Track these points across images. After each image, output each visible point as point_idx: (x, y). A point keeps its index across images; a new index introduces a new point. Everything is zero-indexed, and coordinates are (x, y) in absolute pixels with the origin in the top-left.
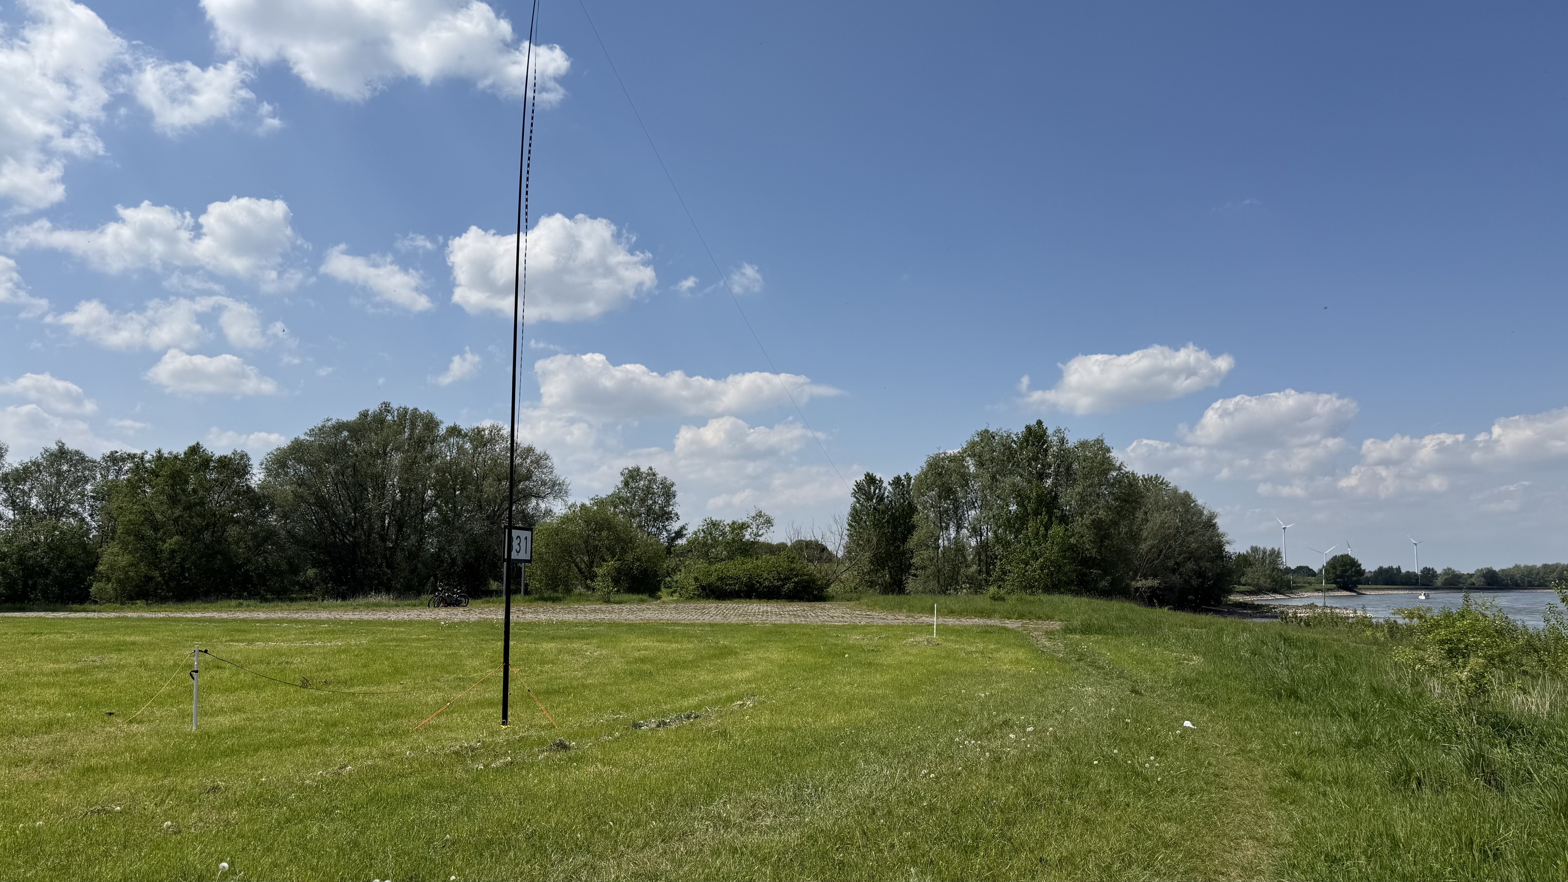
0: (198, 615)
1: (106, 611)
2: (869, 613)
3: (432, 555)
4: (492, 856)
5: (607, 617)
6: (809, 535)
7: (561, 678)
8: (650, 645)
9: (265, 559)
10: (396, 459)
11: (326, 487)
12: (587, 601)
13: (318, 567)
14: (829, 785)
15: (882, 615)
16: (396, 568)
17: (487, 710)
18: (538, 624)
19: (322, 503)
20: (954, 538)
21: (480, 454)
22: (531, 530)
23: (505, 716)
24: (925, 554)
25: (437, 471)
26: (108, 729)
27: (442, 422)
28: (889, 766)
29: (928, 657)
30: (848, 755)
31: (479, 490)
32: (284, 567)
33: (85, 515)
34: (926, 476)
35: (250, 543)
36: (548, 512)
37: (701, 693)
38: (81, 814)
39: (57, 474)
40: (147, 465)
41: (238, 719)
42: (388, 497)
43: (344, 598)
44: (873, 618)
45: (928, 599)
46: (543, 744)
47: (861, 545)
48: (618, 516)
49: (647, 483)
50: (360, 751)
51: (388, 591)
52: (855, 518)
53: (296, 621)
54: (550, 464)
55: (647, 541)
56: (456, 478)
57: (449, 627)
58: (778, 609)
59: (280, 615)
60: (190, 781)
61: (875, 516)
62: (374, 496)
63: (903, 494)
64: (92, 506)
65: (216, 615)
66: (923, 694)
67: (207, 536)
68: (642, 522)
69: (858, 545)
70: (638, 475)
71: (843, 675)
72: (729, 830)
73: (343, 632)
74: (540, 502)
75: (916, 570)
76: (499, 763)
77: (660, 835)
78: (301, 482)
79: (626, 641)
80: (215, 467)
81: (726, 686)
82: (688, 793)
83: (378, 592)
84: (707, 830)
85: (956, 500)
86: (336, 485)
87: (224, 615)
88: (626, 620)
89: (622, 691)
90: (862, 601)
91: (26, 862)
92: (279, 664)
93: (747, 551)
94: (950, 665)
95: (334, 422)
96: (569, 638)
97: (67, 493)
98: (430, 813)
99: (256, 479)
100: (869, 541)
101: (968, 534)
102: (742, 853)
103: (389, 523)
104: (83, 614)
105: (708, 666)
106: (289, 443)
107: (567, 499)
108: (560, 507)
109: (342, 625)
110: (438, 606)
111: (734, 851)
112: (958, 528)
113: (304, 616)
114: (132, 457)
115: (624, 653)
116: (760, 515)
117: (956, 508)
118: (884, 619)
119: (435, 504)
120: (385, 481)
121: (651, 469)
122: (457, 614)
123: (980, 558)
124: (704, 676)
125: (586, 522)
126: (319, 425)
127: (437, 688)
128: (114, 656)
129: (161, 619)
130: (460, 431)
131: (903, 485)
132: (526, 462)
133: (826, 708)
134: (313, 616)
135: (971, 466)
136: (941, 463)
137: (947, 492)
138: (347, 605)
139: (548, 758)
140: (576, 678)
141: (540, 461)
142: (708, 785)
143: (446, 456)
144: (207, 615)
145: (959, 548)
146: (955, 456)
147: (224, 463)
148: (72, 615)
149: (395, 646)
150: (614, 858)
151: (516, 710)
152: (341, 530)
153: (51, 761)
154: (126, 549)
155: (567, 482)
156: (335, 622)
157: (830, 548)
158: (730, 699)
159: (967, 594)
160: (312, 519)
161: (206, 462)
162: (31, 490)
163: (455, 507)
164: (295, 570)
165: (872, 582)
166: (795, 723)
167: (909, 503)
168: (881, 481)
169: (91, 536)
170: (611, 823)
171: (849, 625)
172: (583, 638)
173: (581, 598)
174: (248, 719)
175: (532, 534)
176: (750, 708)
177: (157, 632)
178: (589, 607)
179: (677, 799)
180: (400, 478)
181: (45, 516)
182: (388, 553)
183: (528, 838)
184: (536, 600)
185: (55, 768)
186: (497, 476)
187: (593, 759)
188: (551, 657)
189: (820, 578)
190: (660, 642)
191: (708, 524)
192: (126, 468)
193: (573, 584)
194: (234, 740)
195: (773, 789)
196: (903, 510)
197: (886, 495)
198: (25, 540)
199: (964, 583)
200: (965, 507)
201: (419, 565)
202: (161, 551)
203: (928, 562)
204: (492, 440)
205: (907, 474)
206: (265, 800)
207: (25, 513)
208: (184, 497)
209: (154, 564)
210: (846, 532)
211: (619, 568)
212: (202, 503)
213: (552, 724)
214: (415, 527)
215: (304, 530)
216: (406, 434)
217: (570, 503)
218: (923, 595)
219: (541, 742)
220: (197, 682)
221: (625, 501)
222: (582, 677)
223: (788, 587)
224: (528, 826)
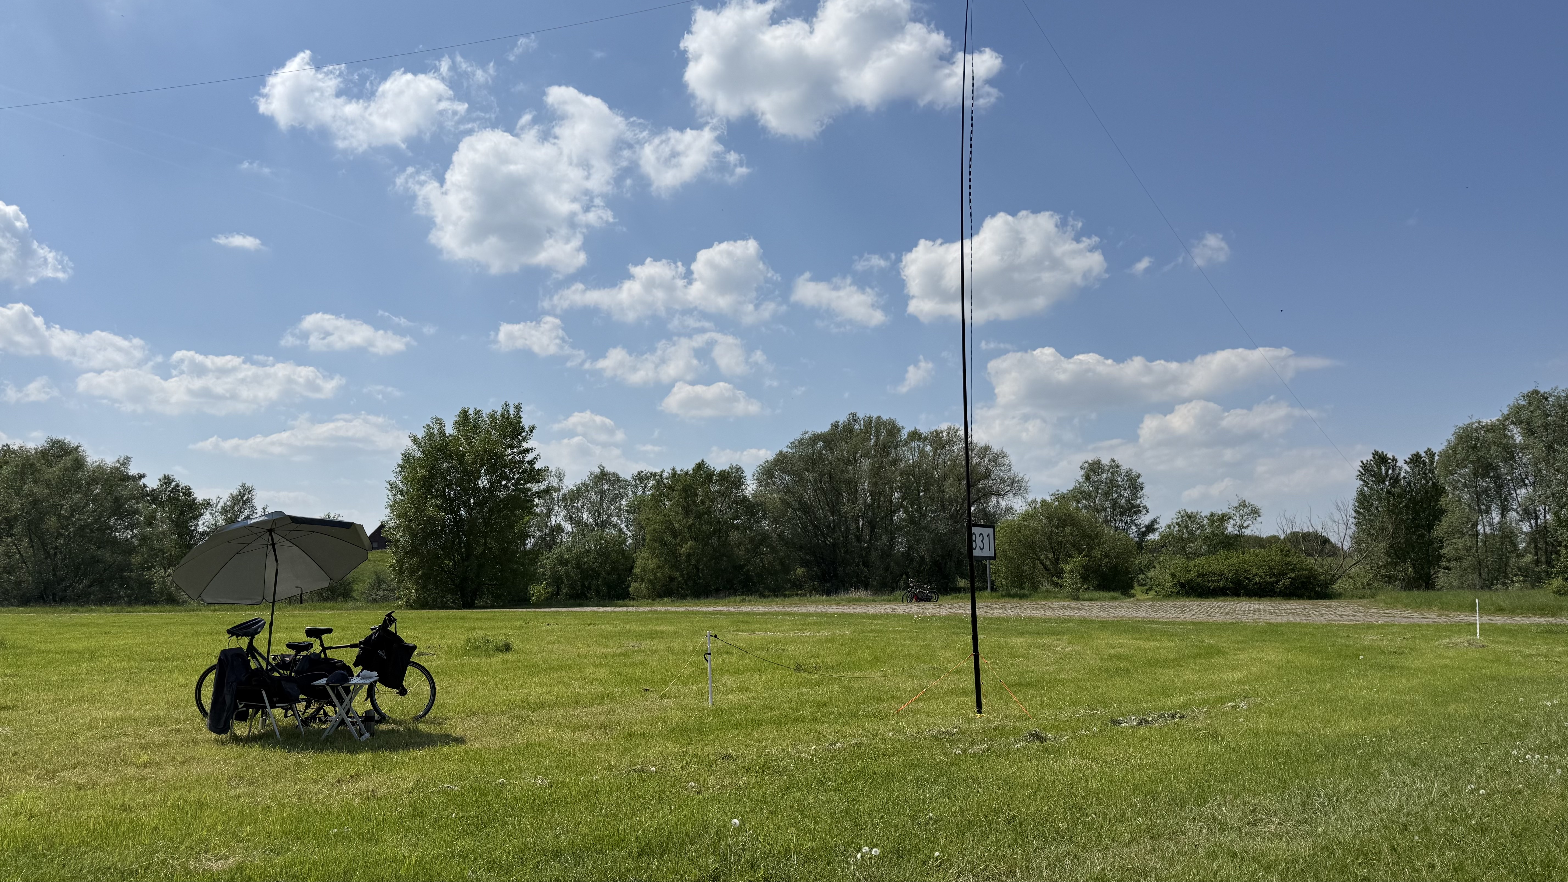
0: (711, 609)
1: (641, 606)
2: (1387, 611)
3: (903, 553)
4: (974, 836)
5: (1077, 614)
6: (1305, 525)
7: (1033, 672)
8: (1126, 643)
9: (762, 561)
10: (865, 464)
11: (807, 494)
12: (1054, 598)
13: (805, 567)
14: (1346, 795)
15: (1405, 614)
16: (872, 566)
17: (962, 699)
18: (1007, 620)
19: (805, 508)
20: (1499, 523)
21: (939, 455)
22: (993, 527)
23: (979, 705)
24: (1460, 543)
25: (901, 474)
26: (645, 703)
27: (903, 428)
28: (1424, 778)
29: (1471, 660)
30: (1369, 765)
31: (941, 491)
32: (778, 567)
33: (623, 526)
34: (1455, 451)
35: (749, 546)
36: (1009, 510)
37: (1187, 693)
38: (626, 772)
39: (600, 493)
40: (666, 481)
41: (744, 697)
42: (861, 501)
43: (829, 594)
44: (1395, 617)
45: (1468, 595)
46: (1019, 734)
47: (1373, 534)
48: (1081, 511)
49: (1110, 475)
50: (849, 730)
51: (866, 587)
52: (1363, 504)
53: (789, 614)
54: (1008, 462)
55: (1114, 536)
56: (920, 480)
57: (922, 620)
58: (1273, 607)
59: (776, 609)
60: (708, 749)
61: (1389, 501)
62: (848, 500)
63: (1424, 473)
64: (627, 518)
65: (725, 609)
66: (1465, 701)
67: (714, 540)
68: (1107, 516)
69: (1369, 535)
70: (1099, 467)
71: (1358, 679)
72: (1226, 833)
73: (829, 623)
74: (1000, 500)
75: (1449, 562)
76: (976, 749)
77: (1148, 832)
78: (787, 491)
79: (1098, 638)
80: (717, 480)
81: (1214, 687)
82: (1176, 793)
83: (857, 588)
84: (1201, 831)
85: (1498, 477)
86: (816, 491)
87: (731, 609)
88: (1097, 617)
89: (1098, 688)
90: (1378, 598)
91: (586, 808)
92: (777, 651)
93: (1231, 544)
94: (1502, 670)
95: (810, 434)
96: (1039, 634)
97: (608, 508)
98: (912, 791)
99: (750, 489)
100: (1382, 529)
101: (1518, 517)
102: (1243, 858)
103: (862, 525)
104: (625, 609)
105: (1192, 665)
106: (775, 456)
107: (1027, 496)
108: (1020, 504)
109: (828, 617)
110: (911, 601)
111: (1234, 855)
112: (1503, 511)
113: (796, 609)
114: (654, 475)
115: (1098, 649)
116: (1243, 505)
117: (1499, 487)
118: (1408, 618)
119: (902, 506)
120: (857, 486)
121: (1114, 461)
122: (929, 609)
123: (1536, 547)
124: (1188, 675)
125: (1048, 518)
126: (799, 438)
127: (914, 676)
128: (648, 643)
129: (683, 612)
130: (920, 435)
131: (1424, 463)
132: (984, 461)
133: (1338, 713)
134: (803, 609)
135: (1517, 436)
136: (1475, 434)
137: (1485, 468)
138: (831, 601)
139: (1024, 748)
140: (1047, 672)
141: (997, 459)
142: (1199, 787)
143: (909, 460)
144: (717, 609)
145: (1507, 536)
146: (1493, 425)
147: (724, 476)
148: (617, 609)
149: (875, 637)
150: (1098, 850)
151: (989, 700)
152: (823, 533)
153: (603, 727)
154: (654, 554)
155: (1026, 478)
156: (821, 615)
157: (1333, 539)
158: (1221, 700)
159: (1521, 589)
160: (797, 524)
161: (710, 475)
162: (582, 507)
163: (920, 508)
164: (786, 569)
165: (1390, 577)
166: (1299, 728)
167: (1434, 484)
168: (1394, 460)
169: (627, 544)
170: (1094, 816)
171: (1361, 624)
172: (1053, 634)
173: (1048, 595)
174: (753, 698)
175: (994, 531)
176: (1244, 710)
177: (680, 623)
178: (1056, 604)
179: (1164, 797)
180: (869, 482)
181: (594, 528)
182: (864, 553)
183: (1009, 822)
184: (1003, 596)
185: (607, 733)
186: (957, 475)
187: (1070, 752)
188: (1022, 651)
189: (1323, 574)
190: (1136, 640)
191: (1182, 517)
192: (650, 485)
193: (1039, 582)
194: (742, 715)
195: (1276, 795)
196: (1427, 492)
197: (1402, 476)
198: (580, 548)
199: (1516, 575)
200: (1511, 485)
201: (892, 564)
202: (680, 554)
203: (1463, 553)
204: (950, 442)
205: (1429, 450)
206: (769, 769)
207: (579, 526)
208: (695, 508)
209: (675, 566)
210: (1352, 520)
211: (1087, 564)
212: (709, 513)
213: (1026, 715)
214: (886, 528)
215: (792, 534)
216: (873, 441)
217: (1030, 500)
218: (1460, 591)
219: (1017, 732)
220: (711, 665)
221: (1088, 496)
222: (1054, 672)
223: (1284, 584)
224: (1008, 811)
